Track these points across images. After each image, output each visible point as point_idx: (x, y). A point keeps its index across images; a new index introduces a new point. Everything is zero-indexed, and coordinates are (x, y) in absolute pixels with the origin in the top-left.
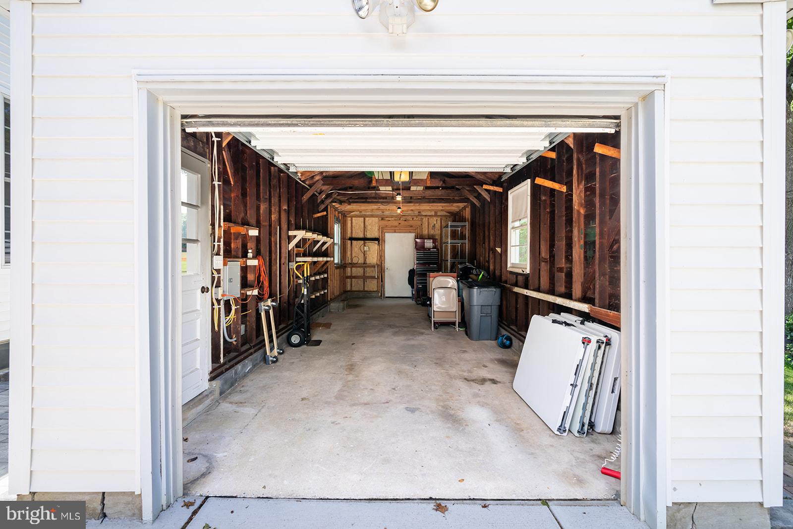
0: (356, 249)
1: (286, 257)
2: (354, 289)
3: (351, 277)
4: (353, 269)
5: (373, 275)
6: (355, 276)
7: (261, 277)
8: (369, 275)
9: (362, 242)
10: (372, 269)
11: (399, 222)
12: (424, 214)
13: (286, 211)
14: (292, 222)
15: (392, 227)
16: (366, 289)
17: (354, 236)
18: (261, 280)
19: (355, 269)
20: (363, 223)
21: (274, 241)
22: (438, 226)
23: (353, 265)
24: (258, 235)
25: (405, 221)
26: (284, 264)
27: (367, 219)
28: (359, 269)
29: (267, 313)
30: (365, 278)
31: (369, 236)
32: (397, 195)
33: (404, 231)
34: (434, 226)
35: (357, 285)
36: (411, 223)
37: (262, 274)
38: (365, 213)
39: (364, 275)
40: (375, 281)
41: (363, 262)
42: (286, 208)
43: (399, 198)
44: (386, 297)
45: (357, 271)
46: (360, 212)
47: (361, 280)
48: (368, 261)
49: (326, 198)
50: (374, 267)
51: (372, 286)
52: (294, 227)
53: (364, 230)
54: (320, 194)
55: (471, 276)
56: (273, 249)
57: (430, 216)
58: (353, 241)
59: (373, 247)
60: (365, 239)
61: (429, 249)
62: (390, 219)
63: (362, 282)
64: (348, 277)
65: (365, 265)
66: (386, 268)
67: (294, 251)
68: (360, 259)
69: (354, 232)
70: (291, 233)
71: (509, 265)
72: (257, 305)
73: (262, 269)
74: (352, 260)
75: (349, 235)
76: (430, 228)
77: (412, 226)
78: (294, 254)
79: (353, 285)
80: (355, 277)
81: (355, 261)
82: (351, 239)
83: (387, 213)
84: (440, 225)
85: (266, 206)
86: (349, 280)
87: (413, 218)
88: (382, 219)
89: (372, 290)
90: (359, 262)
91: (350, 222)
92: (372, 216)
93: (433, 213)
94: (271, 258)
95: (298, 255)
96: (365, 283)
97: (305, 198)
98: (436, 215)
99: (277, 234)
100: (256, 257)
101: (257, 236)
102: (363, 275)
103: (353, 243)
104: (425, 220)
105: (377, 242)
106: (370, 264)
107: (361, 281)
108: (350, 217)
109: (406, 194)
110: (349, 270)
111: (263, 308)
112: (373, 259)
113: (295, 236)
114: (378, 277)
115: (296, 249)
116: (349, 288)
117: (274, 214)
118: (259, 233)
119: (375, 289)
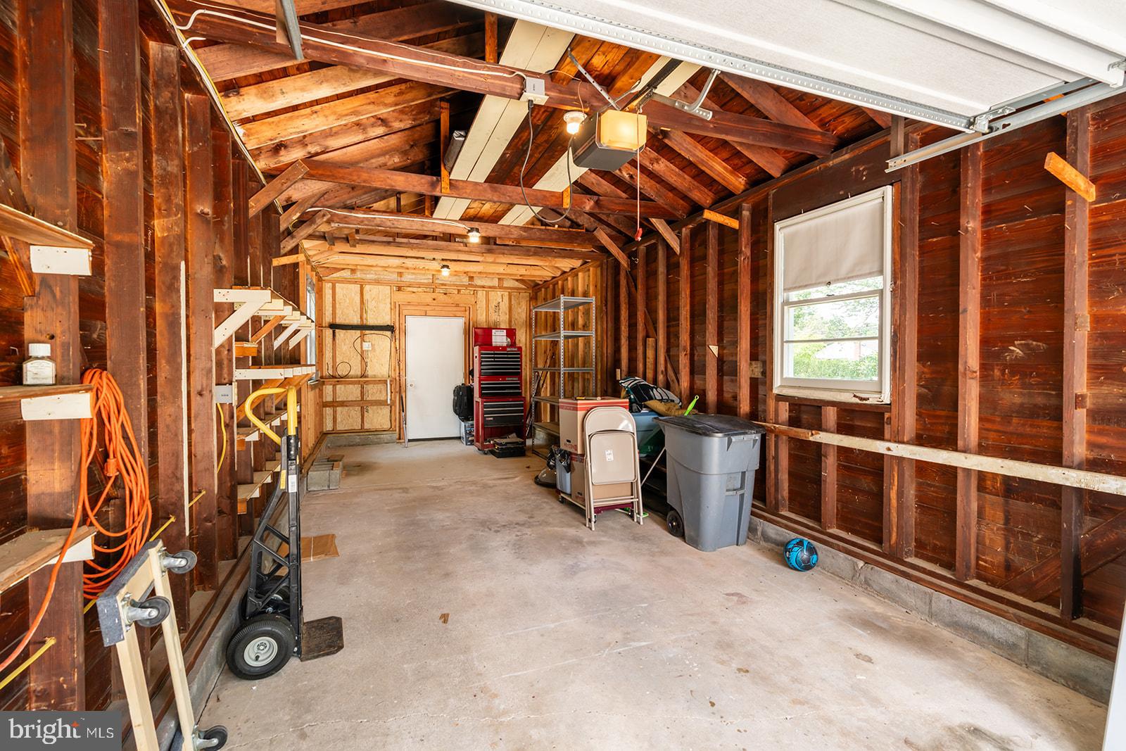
0: (344, 348)
1: (210, 371)
2: (340, 427)
3: (334, 404)
4: (338, 387)
5: (383, 398)
6: (343, 402)
7: (111, 461)
8: (374, 399)
9: (358, 333)
10: (381, 386)
11: (434, 295)
12: (478, 282)
13: (208, 222)
14: (224, 262)
15: (419, 304)
16: (367, 426)
17: (340, 320)
18: (112, 472)
19: (342, 386)
20: (359, 295)
21: (166, 316)
22: (504, 306)
23: (337, 379)
24: (87, 272)
25: (445, 294)
26: (200, 394)
27: (367, 288)
28: (351, 386)
29: (150, 636)
30: (363, 404)
31: (371, 321)
32: (469, 231)
33: (443, 313)
34: (498, 306)
35: (347, 420)
36: (457, 298)
37: (118, 445)
38: (363, 276)
39: (362, 398)
40: (386, 410)
41: (359, 373)
42: (208, 210)
43: (474, 238)
44: (409, 441)
45: (348, 392)
46: (353, 271)
47: (357, 408)
48: (370, 372)
49: (300, 223)
50: (385, 382)
51: (379, 419)
52: (229, 277)
53: (362, 309)
54: (285, 208)
55: (650, 403)
56: (162, 342)
57: (490, 287)
58: (337, 330)
59: (379, 345)
60: (362, 327)
61: (504, 348)
62: (415, 290)
63: (359, 414)
64: (326, 405)
65: (363, 379)
66: (408, 385)
67: (230, 350)
68: (354, 368)
69: (338, 312)
70: (220, 296)
71: (777, 382)
72: (92, 618)
73: (115, 427)
74: (335, 368)
75: (328, 319)
76: (491, 310)
77: (457, 305)
78: (230, 360)
79: (339, 420)
80: (343, 404)
81: (342, 371)
82: (334, 326)
83: (408, 278)
84: (507, 305)
85: (131, 166)
86: (329, 411)
87: (459, 291)
88: (399, 289)
89: (378, 427)
90: (352, 373)
91: (331, 291)
92: (378, 282)
93: (495, 283)
94: (155, 377)
95: (242, 363)
96: (366, 414)
97: (256, 205)
98: (501, 287)
99: (178, 291)
100: (81, 380)
101: (81, 280)
102: (360, 399)
103: (337, 335)
104: (481, 294)
105: (389, 333)
106: (375, 376)
107: (355, 412)
108: (329, 281)
109: (490, 230)
110: (328, 389)
111: (126, 614)
112: (380, 366)
113: (231, 308)
114: (393, 403)
115: (240, 344)
116: (329, 426)
117: (160, 217)
118: (97, 265)
119: (387, 425)
